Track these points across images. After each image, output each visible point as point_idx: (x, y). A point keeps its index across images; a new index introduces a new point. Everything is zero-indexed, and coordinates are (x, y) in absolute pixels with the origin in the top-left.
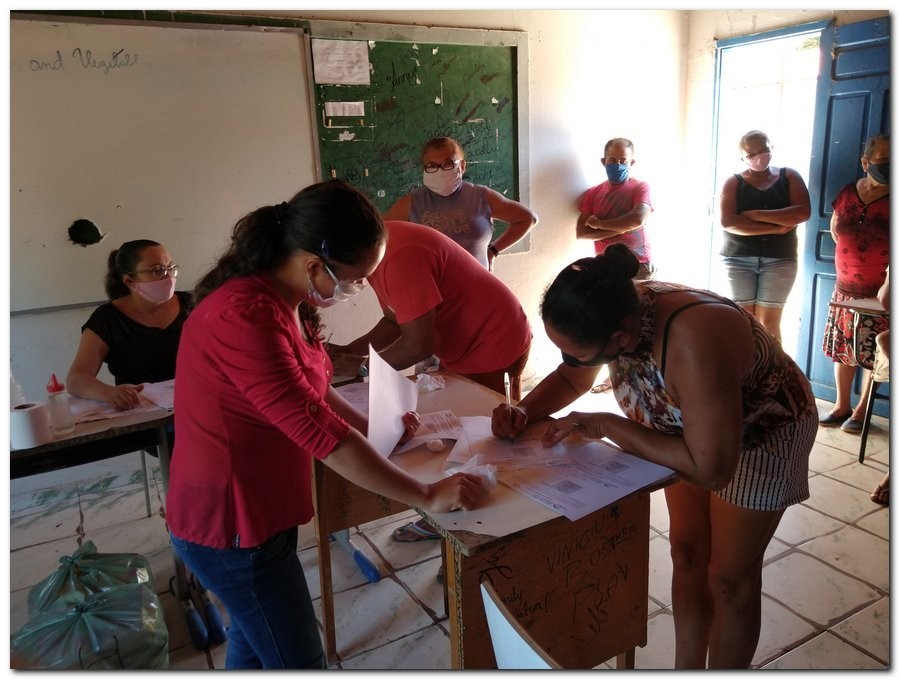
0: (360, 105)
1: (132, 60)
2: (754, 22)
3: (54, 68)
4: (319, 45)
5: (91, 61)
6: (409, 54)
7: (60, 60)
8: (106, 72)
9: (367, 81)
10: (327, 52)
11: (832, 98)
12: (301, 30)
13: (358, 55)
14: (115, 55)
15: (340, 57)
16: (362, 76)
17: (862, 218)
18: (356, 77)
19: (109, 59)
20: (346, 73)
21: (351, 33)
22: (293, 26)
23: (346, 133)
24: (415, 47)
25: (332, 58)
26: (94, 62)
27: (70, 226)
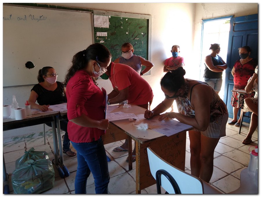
0: (106, 33)
1: (45, 18)
2: (213, 15)
3: (24, 20)
4: (95, 17)
5: (34, 18)
6: (120, 20)
7: (26, 17)
8: (38, 22)
9: (108, 27)
10: (98, 19)
11: (233, 36)
12: (91, 12)
13: (106, 20)
14: (41, 17)
15: (101, 20)
16: (107, 25)
17: (241, 68)
18: (105, 26)
19: (39, 18)
20: (103, 24)
21: (104, 14)
22: (89, 11)
23: (102, 41)
24: (121, 18)
25: (99, 20)
26: (35, 18)
27: (26, 63)
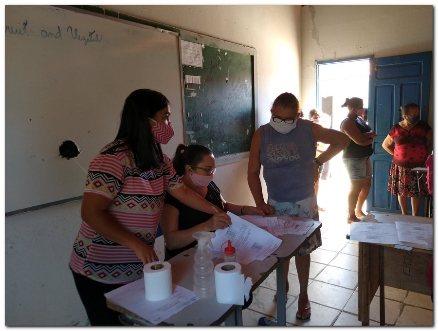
0: (199, 77)
1: (99, 38)
3: (56, 37)
4: (183, 43)
5: (78, 36)
6: (217, 54)
7: (60, 32)
8: (86, 44)
9: (201, 66)
10: (186, 48)
11: (376, 87)
12: (177, 34)
13: (198, 51)
14: (91, 34)
15: (191, 51)
16: (199, 63)
18: (197, 63)
19: (87, 36)
20: (194, 61)
21: (196, 39)
22: (173, 31)
23: (193, 92)
24: (219, 50)
25: (189, 51)
26: (79, 36)
27: (60, 145)
